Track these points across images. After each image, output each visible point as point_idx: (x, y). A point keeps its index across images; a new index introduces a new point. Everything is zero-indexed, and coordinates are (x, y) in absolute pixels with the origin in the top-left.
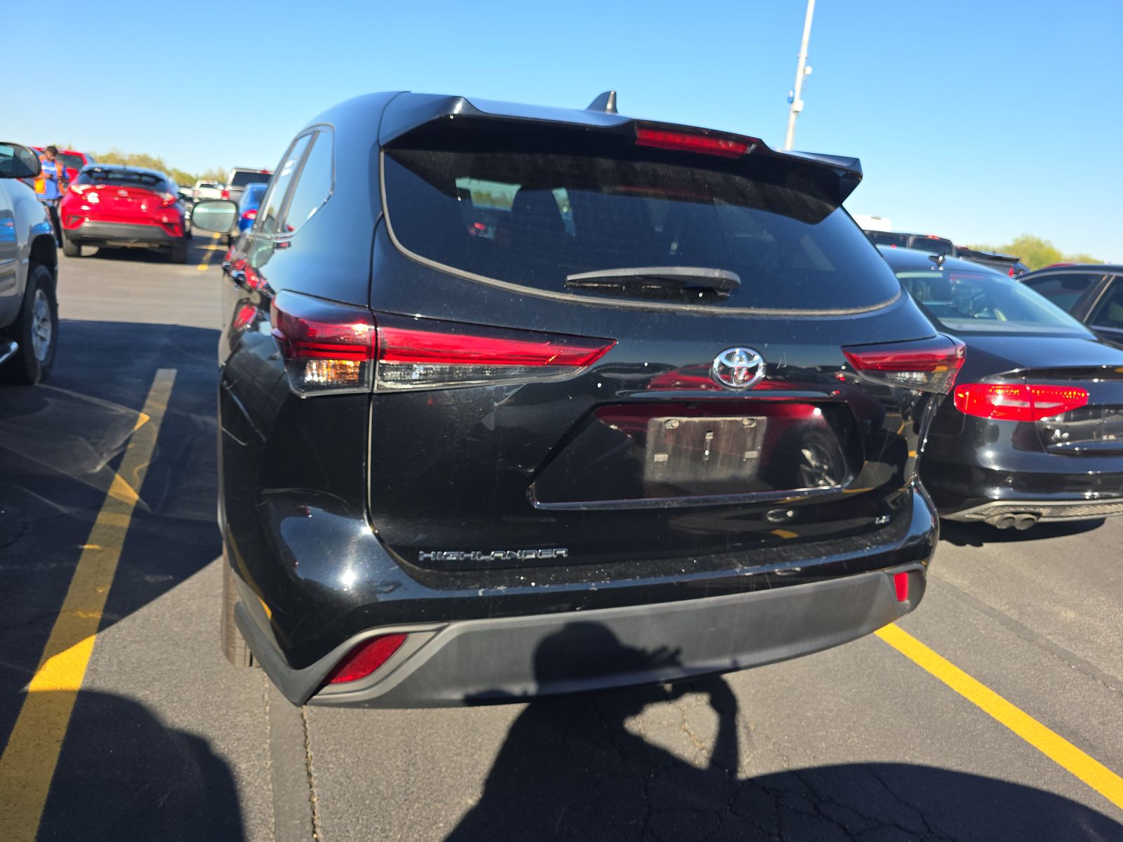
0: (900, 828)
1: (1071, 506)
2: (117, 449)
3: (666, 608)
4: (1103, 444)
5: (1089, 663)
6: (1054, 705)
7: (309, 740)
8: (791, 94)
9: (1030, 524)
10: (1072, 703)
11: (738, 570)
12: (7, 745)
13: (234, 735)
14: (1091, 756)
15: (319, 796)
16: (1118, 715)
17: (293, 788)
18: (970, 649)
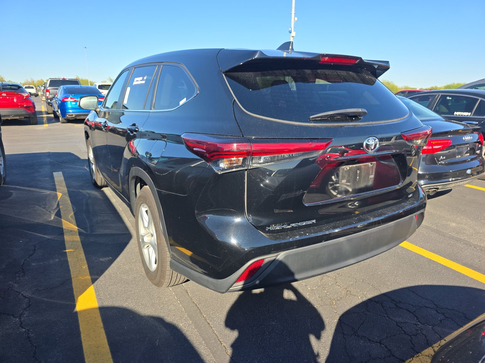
0: (427, 307)
1: (449, 184)
2: (56, 209)
3: (350, 237)
4: (457, 159)
5: (467, 241)
6: (461, 257)
7: (202, 311)
8: (290, 30)
9: (435, 192)
10: (467, 256)
11: (372, 220)
12: (81, 333)
13: (171, 314)
14: (480, 273)
15: (216, 330)
16: (483, 257)
17: (205, 329)
18: (425, 242)
